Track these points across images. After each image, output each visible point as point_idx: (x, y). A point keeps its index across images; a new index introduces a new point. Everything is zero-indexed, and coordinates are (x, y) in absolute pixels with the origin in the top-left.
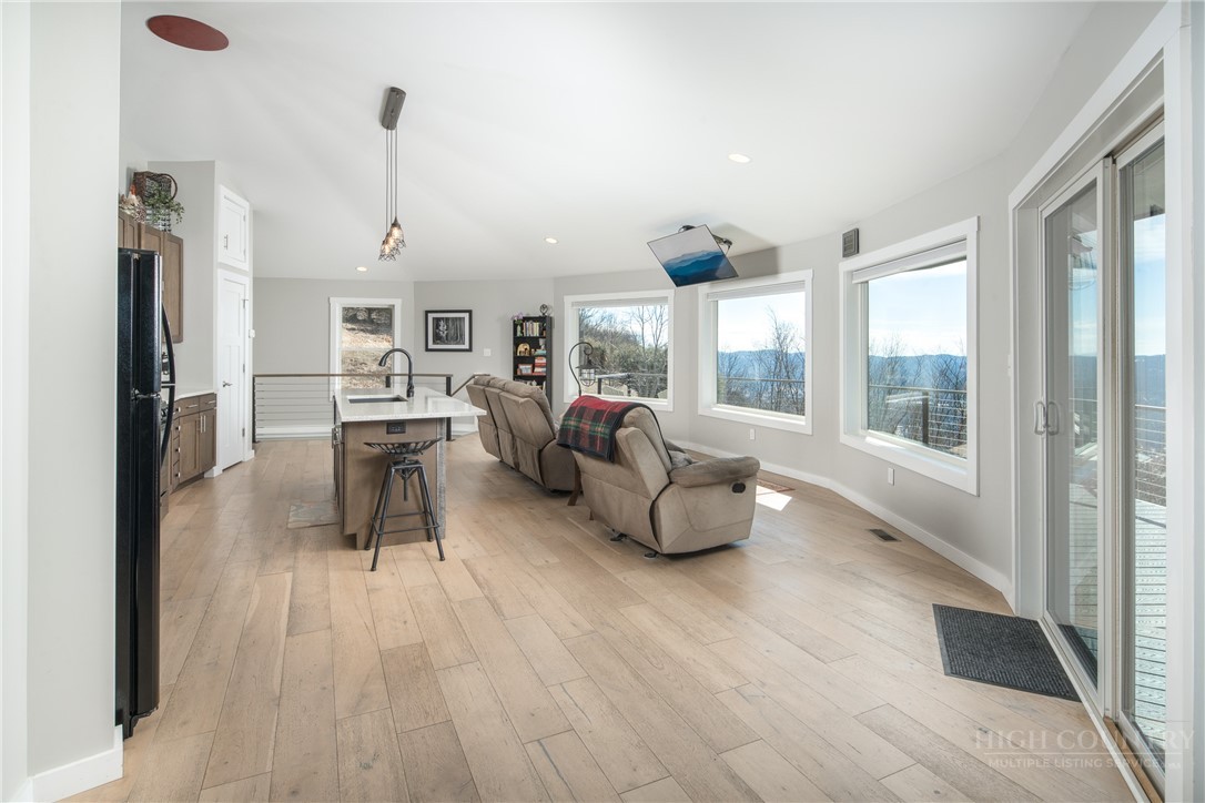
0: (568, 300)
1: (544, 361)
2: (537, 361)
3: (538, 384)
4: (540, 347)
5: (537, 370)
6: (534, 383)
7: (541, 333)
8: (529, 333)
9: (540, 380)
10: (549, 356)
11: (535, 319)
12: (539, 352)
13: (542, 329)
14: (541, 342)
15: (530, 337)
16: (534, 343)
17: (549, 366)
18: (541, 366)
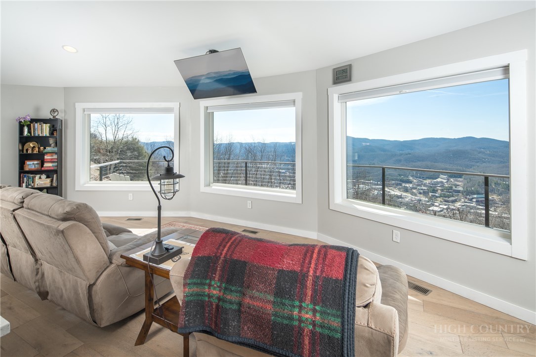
0: (79, 106)
1: (55, 157)
2: (46, 157)
3: (48, 177)
4: (50, 146)
5: (46, 165)
6: (44, 176)
7: (52, 133)
8: (38, 133)
9: (49, 173)
10: (60, 154)
11: (45, 121)
12: (48, 149)
13: (53, 130)
14: (51, 141)
15: (39, 137)
16: (42, 141)
17: (60, 161)
18: (52, 162)
